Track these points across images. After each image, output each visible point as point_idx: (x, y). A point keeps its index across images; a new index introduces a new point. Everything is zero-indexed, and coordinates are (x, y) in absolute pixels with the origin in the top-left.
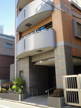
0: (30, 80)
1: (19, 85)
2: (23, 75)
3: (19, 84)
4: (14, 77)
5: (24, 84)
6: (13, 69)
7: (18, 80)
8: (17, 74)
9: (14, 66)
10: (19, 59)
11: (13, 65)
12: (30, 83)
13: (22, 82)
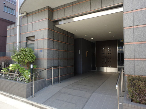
0: (48, 54)
1: (24, 62)
2: (34, 44)
3: (26, 61)
4: (13, 48)
5: (36, 61)
6: (12, 34)
7: (24, 53)
8: (20, 42)
9: (14, 29)
10: (25, 14)
11: (13, 26)
12: (48, 60)
13: (32, 57)
